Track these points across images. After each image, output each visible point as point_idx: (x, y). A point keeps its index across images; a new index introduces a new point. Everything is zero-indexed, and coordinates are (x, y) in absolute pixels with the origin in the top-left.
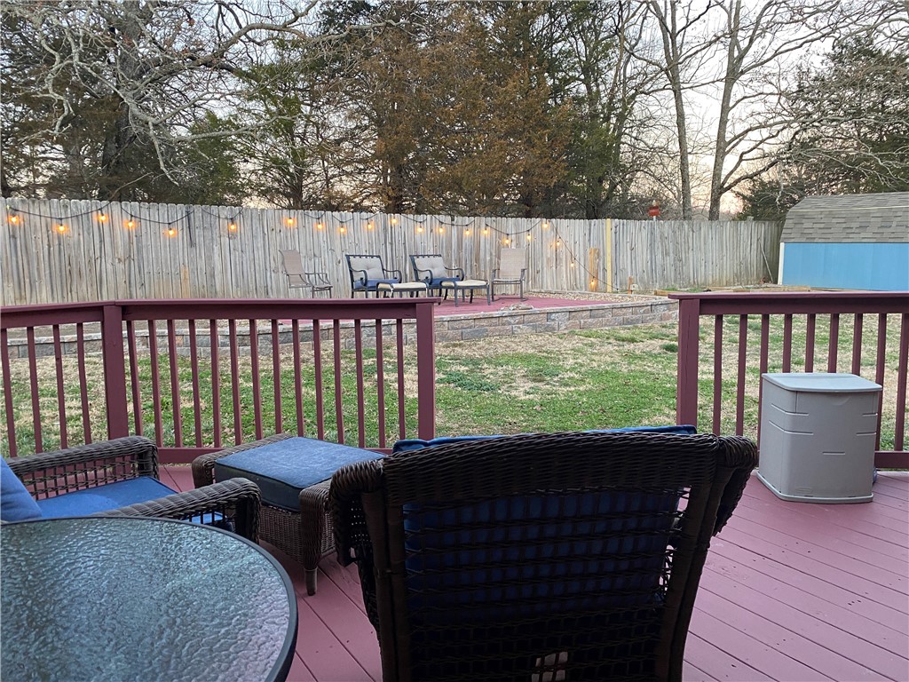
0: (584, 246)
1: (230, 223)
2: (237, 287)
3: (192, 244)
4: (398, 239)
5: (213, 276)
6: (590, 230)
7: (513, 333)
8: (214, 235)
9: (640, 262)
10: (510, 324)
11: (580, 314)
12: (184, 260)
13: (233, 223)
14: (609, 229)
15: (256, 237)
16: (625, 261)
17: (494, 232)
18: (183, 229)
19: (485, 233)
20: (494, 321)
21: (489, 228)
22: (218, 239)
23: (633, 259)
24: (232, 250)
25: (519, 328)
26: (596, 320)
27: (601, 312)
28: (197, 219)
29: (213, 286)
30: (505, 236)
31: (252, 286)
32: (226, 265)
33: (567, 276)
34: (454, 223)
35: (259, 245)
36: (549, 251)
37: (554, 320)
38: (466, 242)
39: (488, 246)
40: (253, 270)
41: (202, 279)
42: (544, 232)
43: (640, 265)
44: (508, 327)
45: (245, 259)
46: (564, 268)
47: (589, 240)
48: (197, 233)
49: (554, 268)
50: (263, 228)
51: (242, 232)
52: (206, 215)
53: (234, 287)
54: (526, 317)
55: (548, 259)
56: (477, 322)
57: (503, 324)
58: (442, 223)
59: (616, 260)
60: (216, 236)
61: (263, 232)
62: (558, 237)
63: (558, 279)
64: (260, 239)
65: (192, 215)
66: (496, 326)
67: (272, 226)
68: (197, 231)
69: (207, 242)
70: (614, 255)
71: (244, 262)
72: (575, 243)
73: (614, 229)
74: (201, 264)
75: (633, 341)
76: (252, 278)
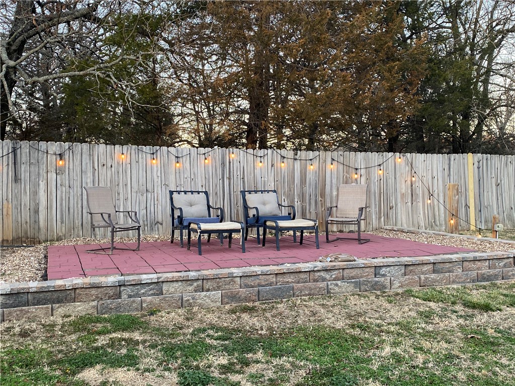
0: (443, 181)
1: (58, 159)
2: (62, 223)
3: (17, 179)
4: (236, 173)
5: (37, 212)
6: (449, 164)
7: (328, 292)
8: (41, 171)
9: (507, 199)
10: (324, 280)
11: (419, 268)
12: (7, 196)
13: (61, 159)
14: (471, 165)
15: (86, 172)
16: (490, 197)
17: (341, 167)
18: (8, 165)
19: (331, 167)
20: (302, 276)
21: (335, 163)
22: (45, 175)
23: (499, 195)
24: (58, 185)
25: (337, 285)
26: (442, 275)
27: (448, 265)
28: (23, 155)
29: (37, 222)
30: (354, 171)
31: (78, 222)
32: (51, 200)
33: (424, 213)
34: (297, 157)
35: (89, 181)
36: (403, 186)
37: (384, 275)
38: (310, 177)
39: (334, 181)
40: (80, 205)
41: (26, 215)
42: (397, 167)
43: (508, 202)
44: (322, 285)
45: (72, 194)
46: (421, 204)
47: (449, 175)
48: (23, 169)
49: (410, 204)
50: (93, 163)
51: (71, 167)
52: (32, 151)
53: (59, 223)
54: (346, 271)
55: (403, 195)
56: (280, 279)
57: (316, 281)
58: (284, 157)
59: (479, 196)
60: (43, 172)
61: (93, 167)
62: (413, 172)
63: (415, 216)
64: (90, 174)
65: (18, 151)
66: (305, 282)
67: (102, 161)
68: (23, 167)
69: (33, 177)
70: (477, 191)
71: (71, 198)
72: (433, 178)
73: (476, 164)
74: (26, 199)
75: (486, 308)
76: (78, 213)
